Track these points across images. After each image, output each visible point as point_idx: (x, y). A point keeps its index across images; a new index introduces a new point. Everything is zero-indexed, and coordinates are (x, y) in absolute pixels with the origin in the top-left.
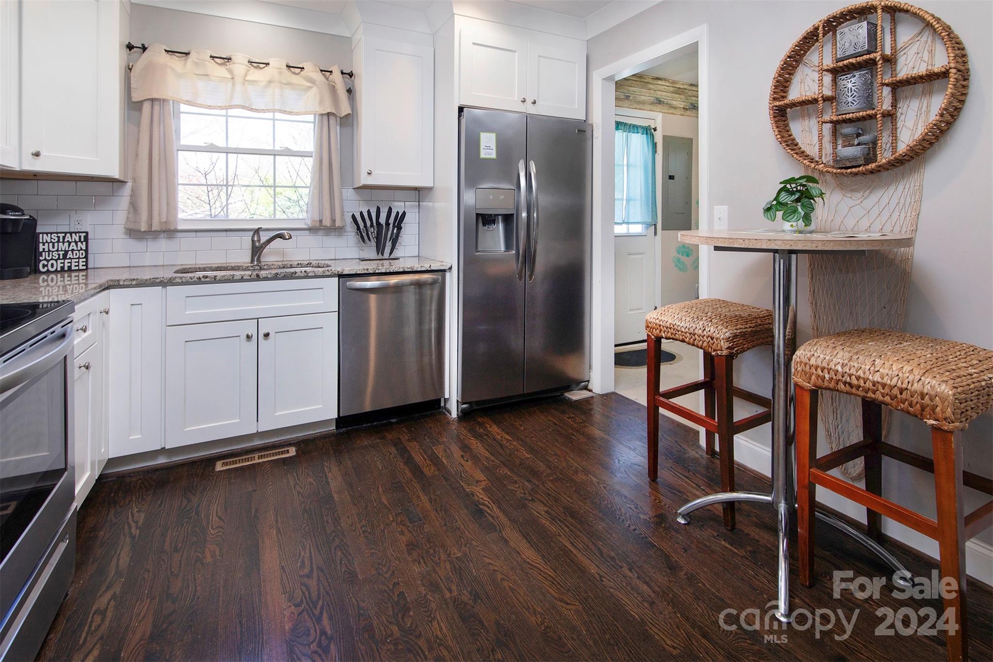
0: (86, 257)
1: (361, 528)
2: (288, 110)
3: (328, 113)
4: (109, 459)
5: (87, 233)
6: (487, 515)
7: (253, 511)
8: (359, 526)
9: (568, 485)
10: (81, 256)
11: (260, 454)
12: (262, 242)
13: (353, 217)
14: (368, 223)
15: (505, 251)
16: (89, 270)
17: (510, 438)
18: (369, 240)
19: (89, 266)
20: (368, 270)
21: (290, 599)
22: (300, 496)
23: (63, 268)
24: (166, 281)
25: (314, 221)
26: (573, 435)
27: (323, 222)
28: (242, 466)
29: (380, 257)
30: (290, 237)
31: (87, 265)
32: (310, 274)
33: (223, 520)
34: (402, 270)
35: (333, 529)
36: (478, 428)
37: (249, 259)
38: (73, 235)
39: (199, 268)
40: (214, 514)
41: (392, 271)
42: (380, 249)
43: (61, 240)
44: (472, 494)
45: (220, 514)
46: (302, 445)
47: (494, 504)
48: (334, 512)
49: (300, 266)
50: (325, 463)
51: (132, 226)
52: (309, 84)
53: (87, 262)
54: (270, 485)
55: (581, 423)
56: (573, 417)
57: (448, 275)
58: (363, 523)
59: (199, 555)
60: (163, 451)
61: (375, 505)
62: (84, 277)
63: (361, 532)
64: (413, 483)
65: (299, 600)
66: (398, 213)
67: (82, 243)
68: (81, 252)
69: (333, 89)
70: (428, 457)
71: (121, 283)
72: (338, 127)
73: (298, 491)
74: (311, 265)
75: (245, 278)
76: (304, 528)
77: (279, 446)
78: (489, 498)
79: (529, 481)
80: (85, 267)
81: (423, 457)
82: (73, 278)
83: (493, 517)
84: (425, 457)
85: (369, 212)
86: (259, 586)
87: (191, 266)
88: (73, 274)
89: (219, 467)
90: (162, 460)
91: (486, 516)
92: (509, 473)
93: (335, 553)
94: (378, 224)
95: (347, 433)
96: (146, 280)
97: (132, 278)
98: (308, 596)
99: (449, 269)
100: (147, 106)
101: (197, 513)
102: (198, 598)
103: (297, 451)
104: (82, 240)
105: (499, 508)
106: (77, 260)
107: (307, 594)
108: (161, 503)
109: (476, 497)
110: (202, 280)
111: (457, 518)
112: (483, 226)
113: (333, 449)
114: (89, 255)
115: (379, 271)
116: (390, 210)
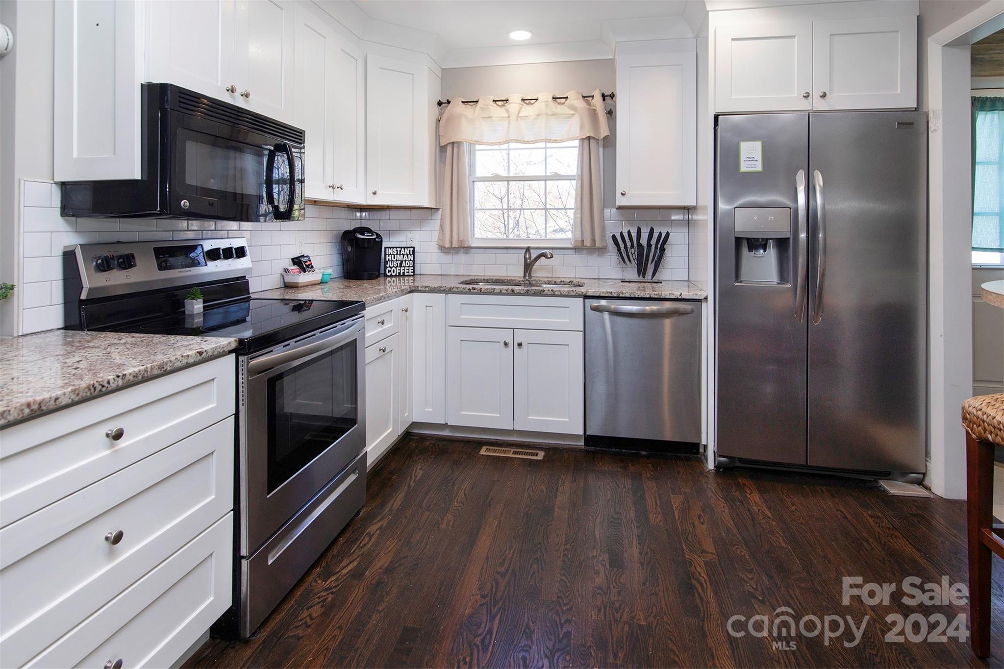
0: (414, 266)
1: (564, 551)
2: (553, 139)
3: (589, 137)
4: (413, 422)
5: (414, 248)
6: (696, 594)
7: (489, 498)
8: (563, 548)
9: (824, 604)
10: (410, 266)
11: (515, 450)
12: (532, 259)
13: (614, 237)
14: (629, 244)
15: (778, 284)
16: (415, 276)
17: (770, 515)
18: (630, 261)
19: (416, 273)
20: (611, 293)
21: (480, 588)
22: (529, 499)
23: (399, 273)
24: (447, 290)
25: (576, 241)
26: (867, 541)
27: (585, 243)
28: (499, 456)
29: (641, 279)
30: (552, 257)
31: (414, 272)
32: (556, 293)
33: (466, 497)
34: (648, 296)
35: (540, 541)
36: (735, 490)
37: (522, 275)
38: (406, 249)
39: (484, 279)
40: (463, 490)
41: (637, 296)
42: (642, 271)
43: (399, 253)
44: (690, 563)
45: (467, 491)
46: (551, 453)
47: (711, 585)
48: (548, 525)
49: (563, 283)
50: (562, 476)
51: (441, 244)
52: (572, 112)
53: (414, 269)
54: (511, 480)
55: (889, 529)
56: (878, 517)
57: (704, 305)
58: (568, 547)
59: (440, 519)
60: (445, 426)
61: (586, 533)
62: (412, 281)
63: (562, 554)
64: (632, 526)
65: (486, 592)
66: (660, 234)
67: (411, 255)
68: (410, 262)
69: (593, 113)
70: (661, 503)
71: (420, 289)
72: (601, 150)
73: (529, 493)
74: (573, 284)
75: (503, 292)
76: (519, 530)
77: (533, 448)
78: (708, 576)
79: (770, 577)
80: (412, 274)
81: (656, 502)
82: (406, 281)
83: (701, 598)
84: (658, 502)
85: (629, 232)
86: (465, 565)
87: (478, 278)
88: (406, 278)
89: (483, 452)
90: (446, 433)
91: (694, 595)
92: (747, 557)
93: (531, 564)
94: (640, 245)
95: (594, 452)
96: (435, 288)
97: (426, 285)
98: (494, 592)
99: (705, 298)
100: (449, 148)
101: (454, 484)
102: (424, 554)
103: (544, 456)
104: (411, 253)
105: (716, 593)
106: (408, 268)
107: (494, 590)
108: (436, 467)
109: (692, 569)
110: (472, 290)
111: (661, 583)
112: (749, 251)
113: (574, 465)
114: (415, 264)
115: (624, 296)
116: (652, 231)
